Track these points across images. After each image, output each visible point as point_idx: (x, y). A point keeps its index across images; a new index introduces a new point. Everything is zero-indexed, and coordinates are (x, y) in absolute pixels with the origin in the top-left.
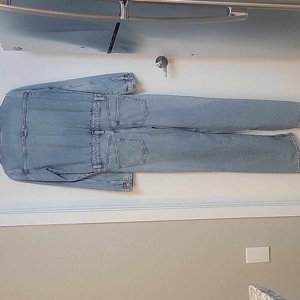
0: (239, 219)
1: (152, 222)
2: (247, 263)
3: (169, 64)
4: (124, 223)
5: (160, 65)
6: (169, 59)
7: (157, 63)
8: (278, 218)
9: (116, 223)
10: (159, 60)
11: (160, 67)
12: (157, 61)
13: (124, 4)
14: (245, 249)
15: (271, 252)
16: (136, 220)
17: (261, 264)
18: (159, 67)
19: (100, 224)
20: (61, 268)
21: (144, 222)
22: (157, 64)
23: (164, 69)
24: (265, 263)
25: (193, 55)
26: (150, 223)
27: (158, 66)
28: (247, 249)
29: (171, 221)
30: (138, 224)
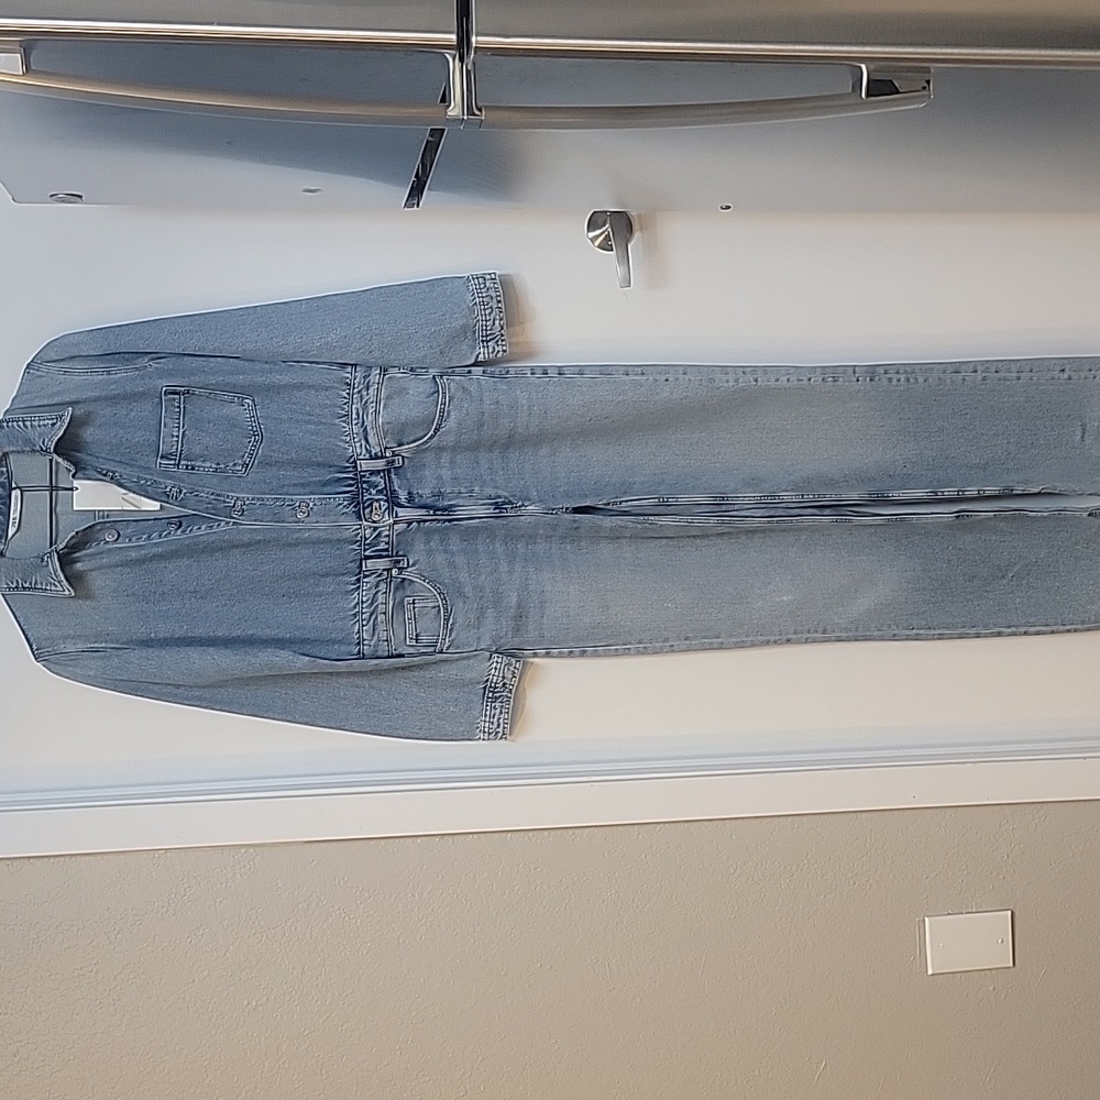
0: (901, 812)
1: (578, 831)
2: (930, 972)
3: (637, 235)
4: (475, 836)
5: (605, 239)
6: (639, 216)
7: (594, 230)
8: (1045, 806)
9: (446, 837)
10: (600, 221)
11: (605, 246)
12: (592, 225)
13: (462, 60)
14: (924, 920)
15: (1017, 929)
16: (518, 825)
17: (983, 973)
18: (599, 247)
19: (386, 841)
20: (246, 1003)
21: (551, 831)
22: (591, 235)
23: (620, 253)
24: (994, 972)
25: (729, 207)
26: (570, 832)
27: (596, 244)
28: (930, 922)
29: (650, 826)
30: (526, 838)
